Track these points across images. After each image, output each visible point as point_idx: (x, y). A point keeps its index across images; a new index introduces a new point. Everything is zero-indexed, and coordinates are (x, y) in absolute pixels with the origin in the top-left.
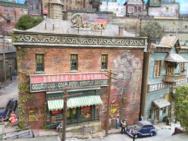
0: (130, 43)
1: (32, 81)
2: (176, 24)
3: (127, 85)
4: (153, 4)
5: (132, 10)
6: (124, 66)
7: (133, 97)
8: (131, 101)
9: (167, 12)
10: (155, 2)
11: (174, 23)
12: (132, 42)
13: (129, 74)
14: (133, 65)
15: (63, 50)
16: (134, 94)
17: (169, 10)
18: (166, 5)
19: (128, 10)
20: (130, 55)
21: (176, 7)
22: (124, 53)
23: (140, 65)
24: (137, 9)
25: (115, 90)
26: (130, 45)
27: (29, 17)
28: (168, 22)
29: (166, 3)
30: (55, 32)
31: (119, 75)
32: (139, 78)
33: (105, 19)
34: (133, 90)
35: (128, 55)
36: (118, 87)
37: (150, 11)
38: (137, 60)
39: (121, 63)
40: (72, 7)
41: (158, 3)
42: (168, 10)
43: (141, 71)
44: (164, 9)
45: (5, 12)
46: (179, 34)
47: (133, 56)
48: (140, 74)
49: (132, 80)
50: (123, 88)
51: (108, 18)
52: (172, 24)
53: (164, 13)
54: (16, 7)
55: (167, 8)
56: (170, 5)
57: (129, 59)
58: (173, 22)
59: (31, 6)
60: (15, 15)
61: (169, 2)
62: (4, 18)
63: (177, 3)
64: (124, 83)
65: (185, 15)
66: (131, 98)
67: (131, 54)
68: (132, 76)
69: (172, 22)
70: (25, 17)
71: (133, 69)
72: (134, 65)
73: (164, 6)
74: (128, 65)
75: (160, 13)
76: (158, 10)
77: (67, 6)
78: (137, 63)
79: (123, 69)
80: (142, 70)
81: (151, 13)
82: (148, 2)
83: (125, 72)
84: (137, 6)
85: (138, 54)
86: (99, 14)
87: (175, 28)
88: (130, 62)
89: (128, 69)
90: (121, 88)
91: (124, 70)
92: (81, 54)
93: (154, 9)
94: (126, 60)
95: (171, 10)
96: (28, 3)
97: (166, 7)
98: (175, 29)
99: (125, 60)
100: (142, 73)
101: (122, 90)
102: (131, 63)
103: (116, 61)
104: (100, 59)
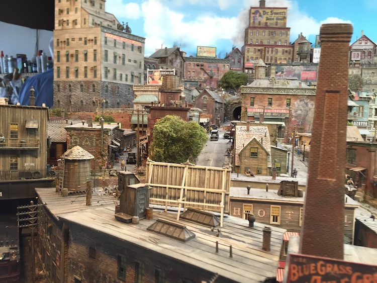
1: (248, 110)
3: (304, 119)
5: (358, 57)
6: (302, 106)
7: (309, 128)
12: (308, 91)
13: (306, 111)
15: (264, 96)
16: (310, 125)
19: (352, 56)
22: (302, 98)
23: (314, 106)
24: (366, 54)
25: (295, 121)
26: (306, 93)
27: (233, 73)
30: (261, 86)
31: (298, 112)
33: (313, 71)
34: (309, 123)
35: (305, 99)
36: (298, 119)
38: (312, 103)
39: (300, 104)
40: (278, 58)
45: (208, 69)
47: (309, 100)
49: (308, 116)
51: (316, 70)
54: (219, 63)
57: (306, 102)
59: (233, 60)
60: (218, 71)
62: (208, 75)
64: (302, 117)
68: (308, 113)
70: (229, 73)
71: (309, 109)
72: (310, 106)
74: (305, 106)
77: (272, 57)
78: (312, 105)
79: (302, 108)
83: (303, 110)
84: (366, 51)
85: (313, 99)
86: (306, 66)
88: (306, 104)
89: (305, 108)
92: (274, 98)
94: (304, 102)
96: (230, 58)
99: (302, 102)
101: (301, 122)
103: (296, 103)
104: (286, 101)
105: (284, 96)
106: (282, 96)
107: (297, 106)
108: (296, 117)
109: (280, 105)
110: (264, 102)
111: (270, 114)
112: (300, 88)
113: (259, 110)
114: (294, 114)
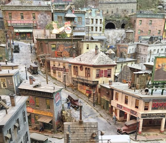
0: (44, 8)
1: (8, 22)
15: (18, 11)
20: (45, 14)
31: (41, 22)
38: (49, 16)
71: (47, 20)
79: (43, 20)
92: (24, 13)
94: (43, 16)
102: (46, 17)
103: (39, 16)
104: (32, 15)
105: (31, 12)
106: (29, 12)
107: (39, 18)
108: (40, 26)
109: (29, 18)
110: (18, 16)
111: (23, 24)
112: (40, 6)
113: (15, 21)
114: (38, 24)
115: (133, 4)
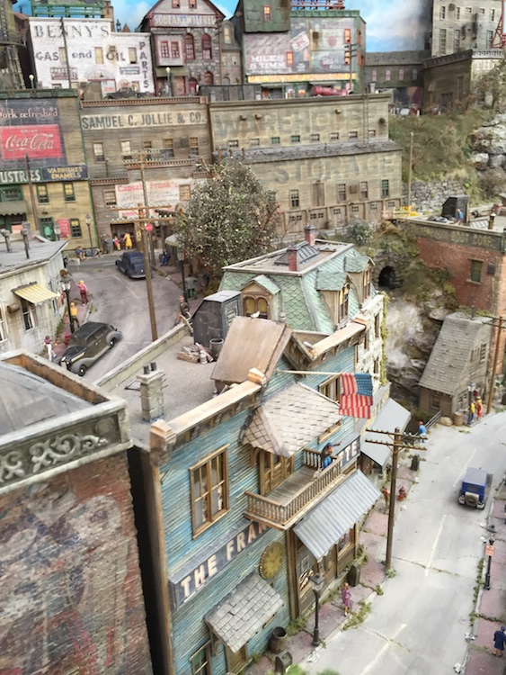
0: (34, 459)
2: (345, 114)
3: (67, 625)
4: (259, 20)
5: (176, 53)
6: (25, 562)
7: (112, 650)
8: (103, 670)
9: (317, 50)
10: (267, 10)
11: (337, 113)
12: (48, 451)
13: (68, 576)
14: (82, 536)
16: (112, 636)
17: (324, 42)
18: (312, 21)
19: (160, 52)
20: (50, 504)
21: (346, 30)
22: (15, 509)
23: (120, 517)
24: (198, 45)
26: (37, 467)
28: (316, 109)
29: (309, 15)
31: (7, 610)
32: (122, 572)
33: (47, 122)
34: (103, 628)
35: (40, 506)
36: (18, 653)
37: (248, 53)
38: (99, 503)
39: (8, 557)
41: (279, 15)
42: (320, 44)
43: (127, 540)
44: (305, 39)
46: (356, 157)
47: (68, 502)
48: (126, 553)
49: (85, 593)
50: (45, 648)
51: (57, 120)
52: (329, 116)
53: (306, 56)
55: (316, 36)
56: (324, 21)
57: (49, 522)
58: (335, 108)
61: (319, 9)
63: (350, 12)
64: (45, 624)
65: (385, 56)
66: (98, 661)
67: (56, 496)
68: (85, 577)
69: (329, 108)
71: (86, 549)
72: (84, 530)
73: (302, 29)
74: (51, 547)
75: (290, 56)
76: (279, 43)
78: (102, 517)
79: (27, 576)
80: (133, 533)
81: (253, 59)
82: (239, 14)
83: (39, 583)
84: (195, 34)
85: (97, 479)
86: (13, 103)
87: (341, 132)
88: (59, 532)
89: (54, 563)
90: (33, 650)
91: (34, 575)
93: (263, 41)
94: (35, 531)
95: (332, 42)
97: (311, 31)
98: (343, 136)
99: (23, 536)
100: (134, 546)
101: (46, 654)
102: (64, 535)
115: (387, 158)
